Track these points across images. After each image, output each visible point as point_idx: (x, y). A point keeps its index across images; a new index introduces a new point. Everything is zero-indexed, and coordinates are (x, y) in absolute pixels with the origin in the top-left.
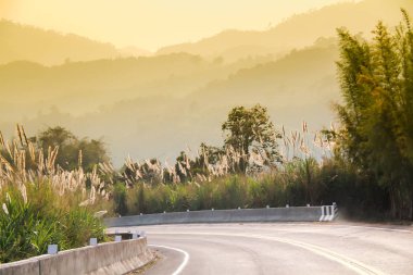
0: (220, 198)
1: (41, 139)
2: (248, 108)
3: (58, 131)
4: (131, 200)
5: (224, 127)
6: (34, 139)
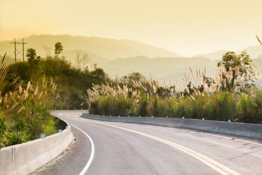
0: (211, 110)
1: (130, 77)
2: (237, 53)
3: (137, 74)
5: (219, 64)
6: (126, 77)
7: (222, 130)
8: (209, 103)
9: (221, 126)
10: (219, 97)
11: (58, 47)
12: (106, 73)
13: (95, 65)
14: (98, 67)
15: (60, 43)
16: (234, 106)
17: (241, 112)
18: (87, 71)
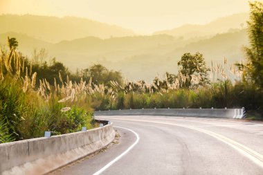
1: (91, 70)
3: (99, 66)
4: (126, 101)
5: (179, 64)
6: (87, 70)
7: (180, 114)
8: (172, 97)
9: (179, 112)
10: (178, 93)
11: (13, 43)
12: (66, 67)
13: (54, 59)
14: (57, 61)
15: (14, 39)
16: (187, 99)
17: (192, 102)
18: (45, 66)
